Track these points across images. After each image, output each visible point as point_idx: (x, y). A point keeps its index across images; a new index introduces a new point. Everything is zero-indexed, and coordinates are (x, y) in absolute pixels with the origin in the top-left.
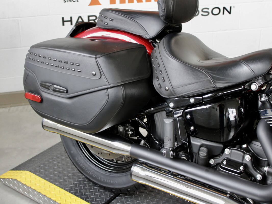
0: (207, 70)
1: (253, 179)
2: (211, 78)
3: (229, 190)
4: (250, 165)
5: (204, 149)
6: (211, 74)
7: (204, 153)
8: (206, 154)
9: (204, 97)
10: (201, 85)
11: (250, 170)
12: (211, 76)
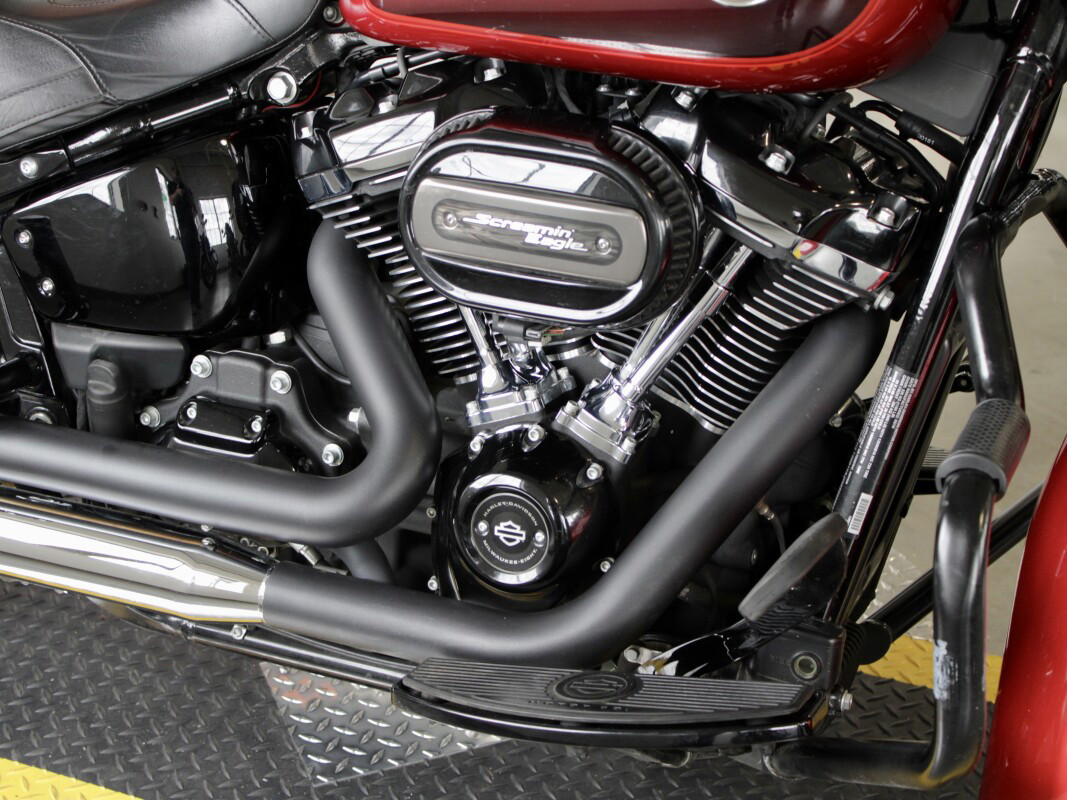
0: (71, 32)
1: (310, 466)
2: (88, 62)
3: (206, 520)
4: (291, 408)
5: (105, 366)
6: (87, 48)
7: (107, 381)
8: (112, 389)
9: (72, 147)
10: (49, 95)
11: (296, 432)
12: (87, 57)
